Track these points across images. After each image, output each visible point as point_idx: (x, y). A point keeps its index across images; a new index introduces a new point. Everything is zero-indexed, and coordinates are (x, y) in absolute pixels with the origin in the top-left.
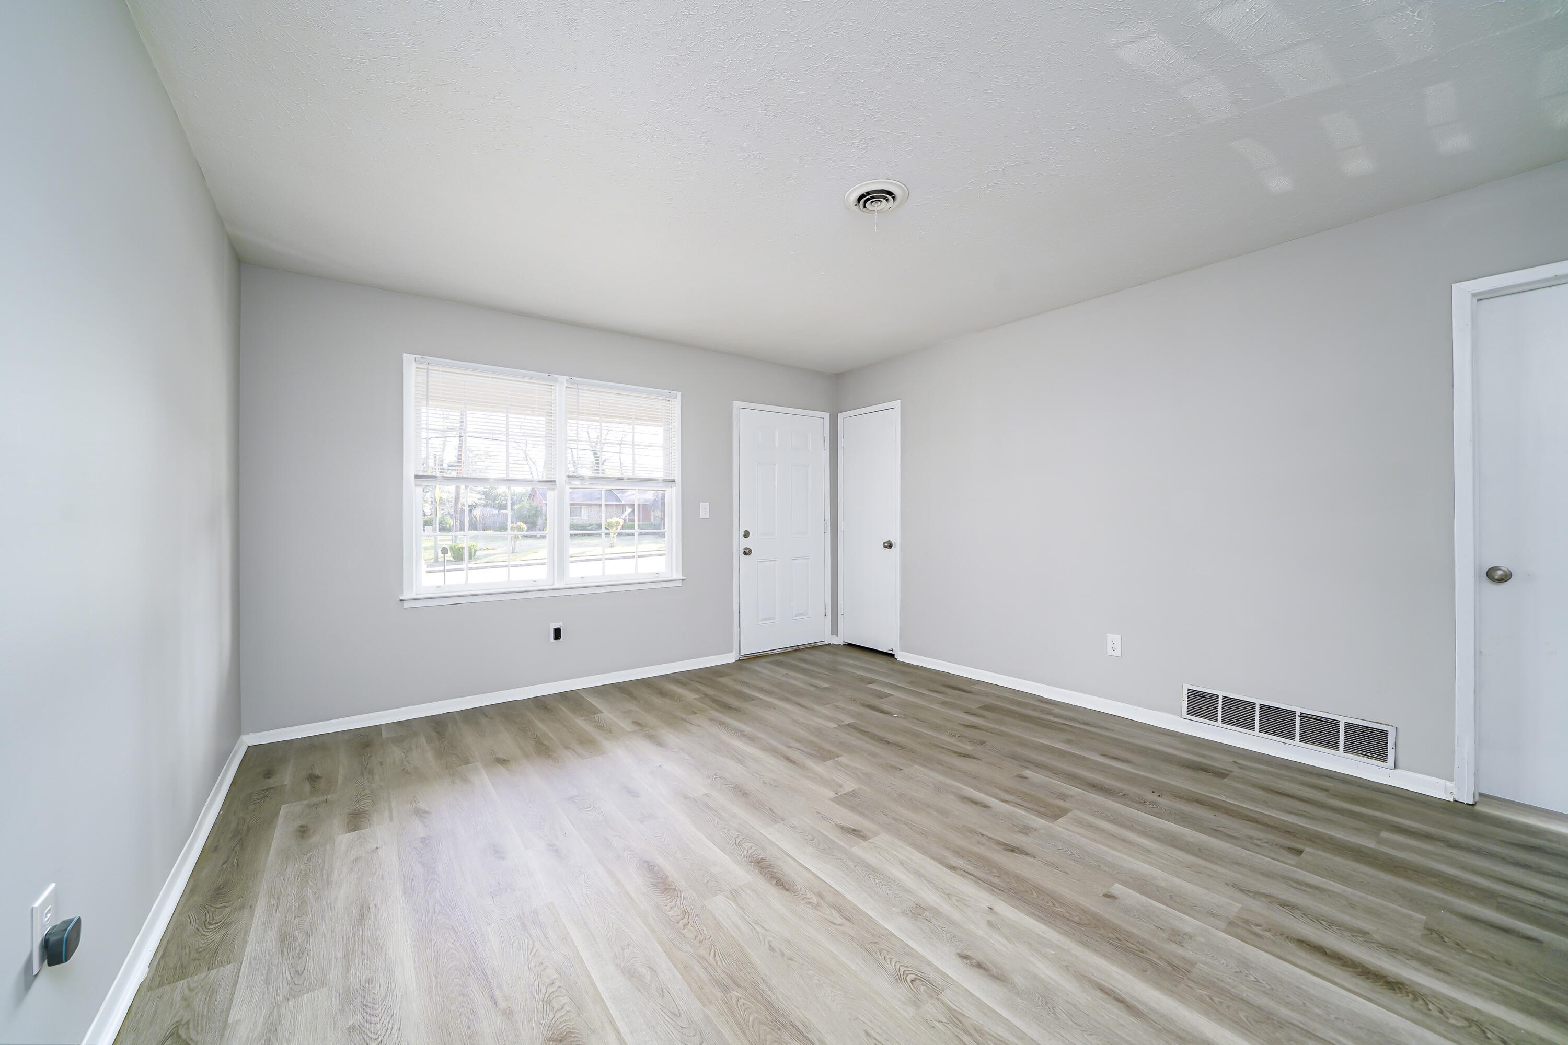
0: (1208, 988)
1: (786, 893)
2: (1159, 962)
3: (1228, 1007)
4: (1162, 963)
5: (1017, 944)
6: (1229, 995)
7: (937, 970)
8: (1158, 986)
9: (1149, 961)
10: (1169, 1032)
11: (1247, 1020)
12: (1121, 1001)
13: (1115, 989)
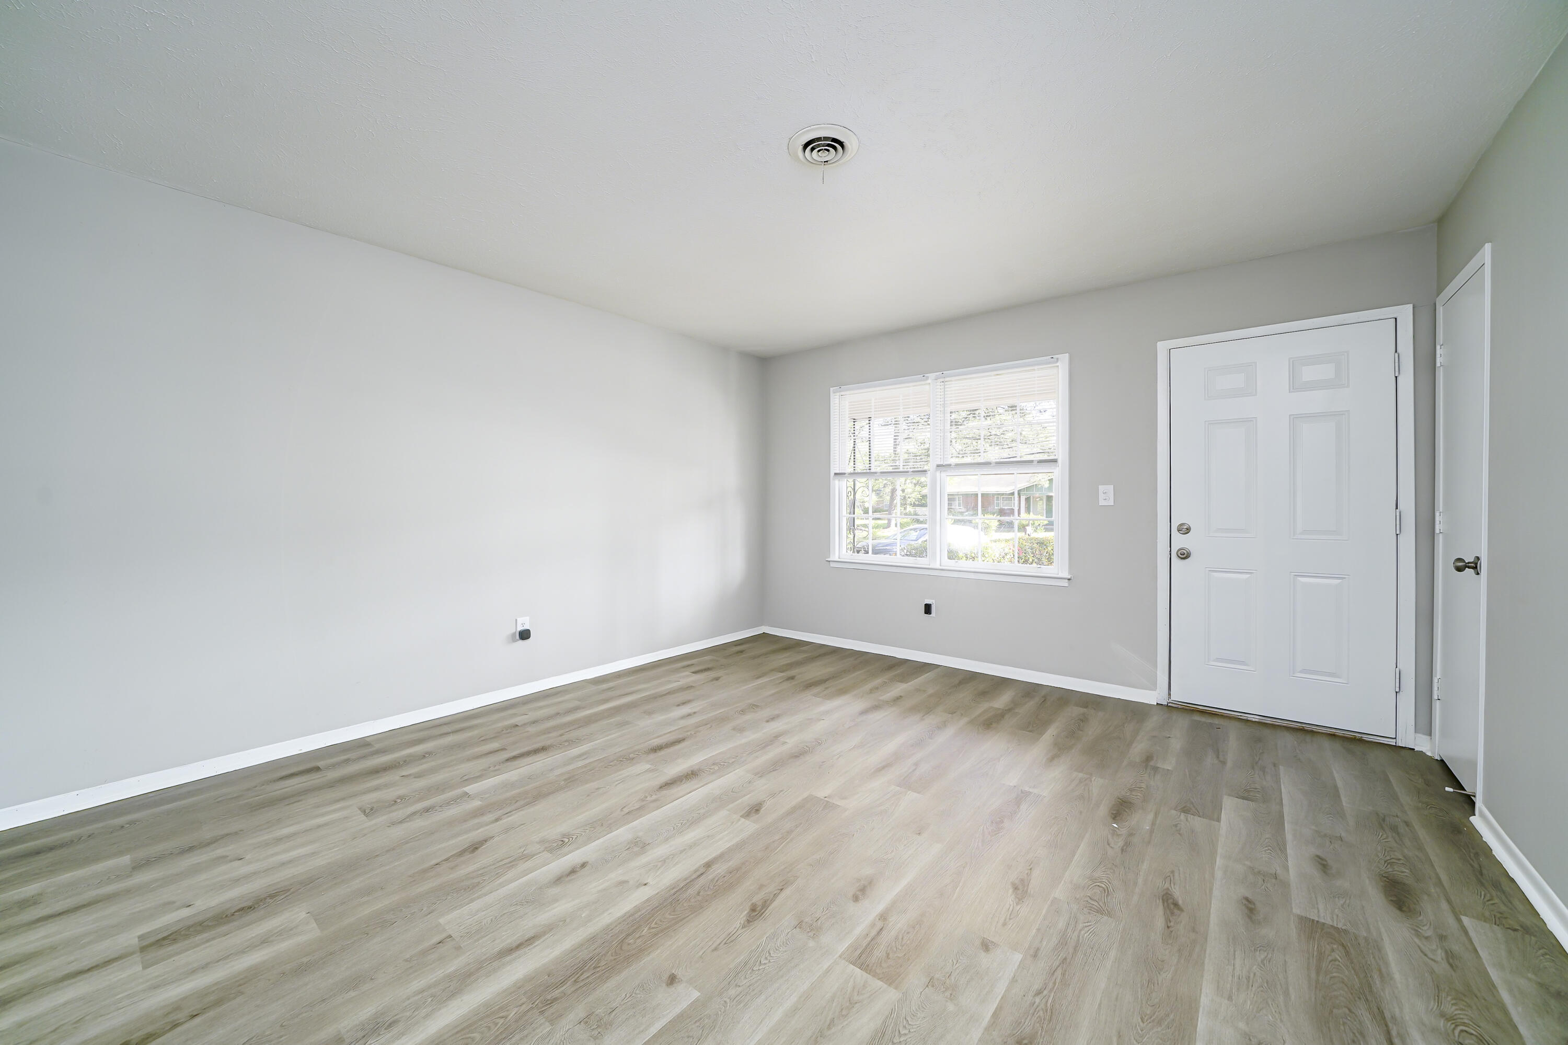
0: (516, 1021)
1: (659, 787)
2: (559, 991)
3: (489, 1028)
4: (556, 993)
5: (596, 895)
6: (504, 1036)
7: (570, 852)
8: (529, 979)
9: (563, 983)
10: (478, 969)
11: (470, 1037)
12: (519, 947)
13: (532, 946)
